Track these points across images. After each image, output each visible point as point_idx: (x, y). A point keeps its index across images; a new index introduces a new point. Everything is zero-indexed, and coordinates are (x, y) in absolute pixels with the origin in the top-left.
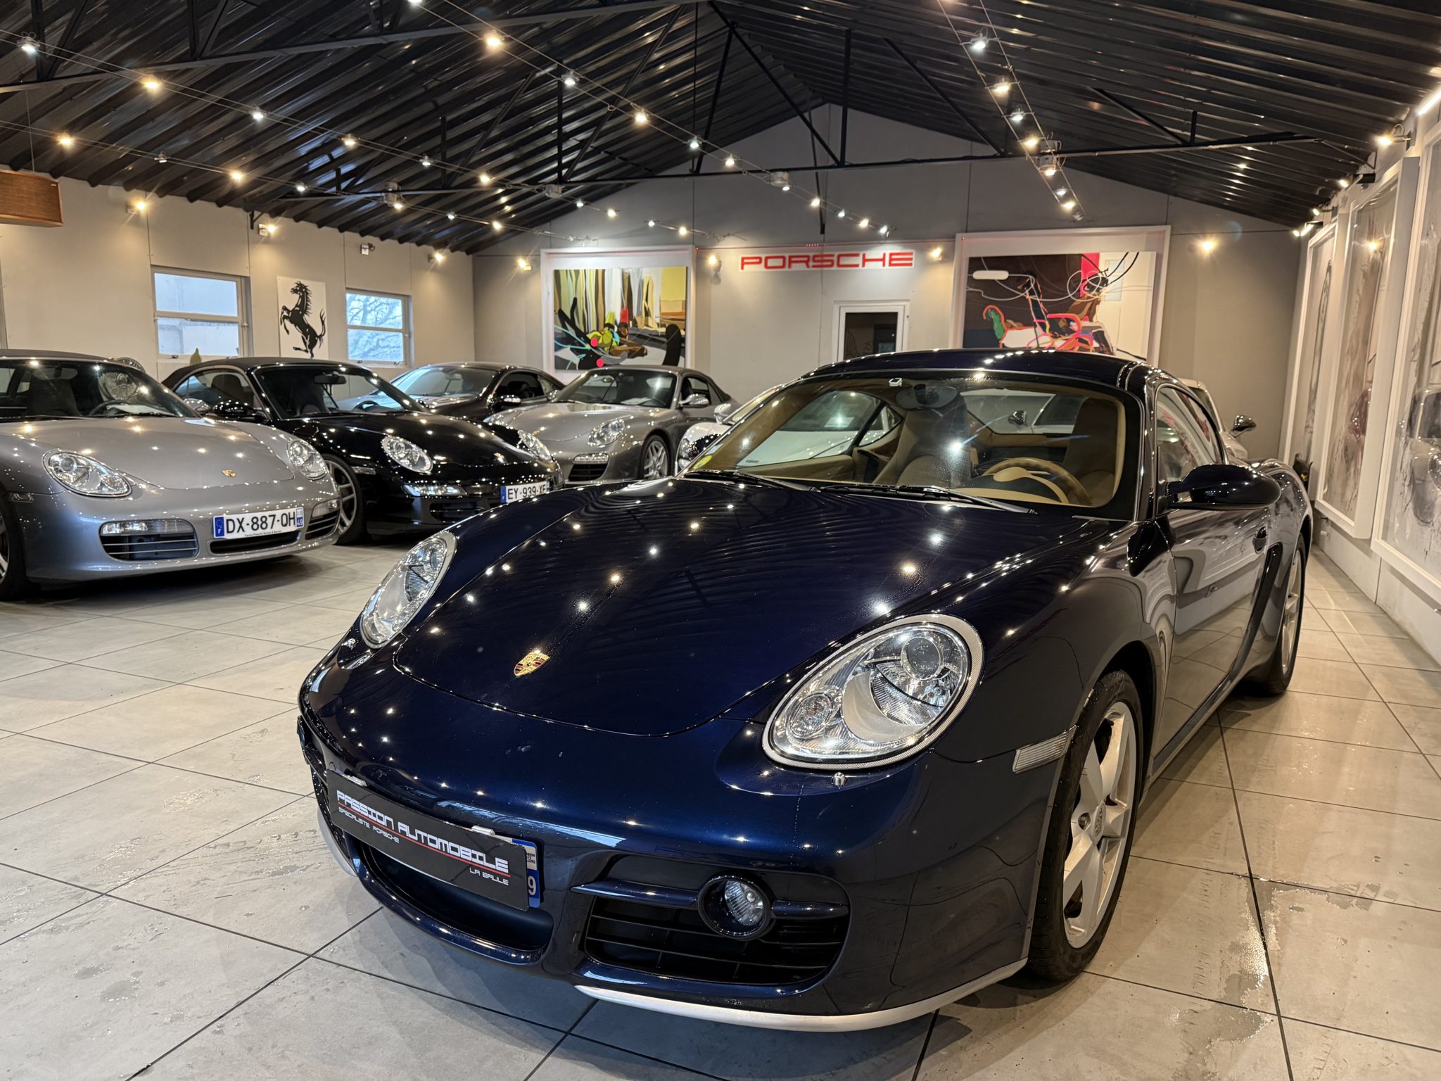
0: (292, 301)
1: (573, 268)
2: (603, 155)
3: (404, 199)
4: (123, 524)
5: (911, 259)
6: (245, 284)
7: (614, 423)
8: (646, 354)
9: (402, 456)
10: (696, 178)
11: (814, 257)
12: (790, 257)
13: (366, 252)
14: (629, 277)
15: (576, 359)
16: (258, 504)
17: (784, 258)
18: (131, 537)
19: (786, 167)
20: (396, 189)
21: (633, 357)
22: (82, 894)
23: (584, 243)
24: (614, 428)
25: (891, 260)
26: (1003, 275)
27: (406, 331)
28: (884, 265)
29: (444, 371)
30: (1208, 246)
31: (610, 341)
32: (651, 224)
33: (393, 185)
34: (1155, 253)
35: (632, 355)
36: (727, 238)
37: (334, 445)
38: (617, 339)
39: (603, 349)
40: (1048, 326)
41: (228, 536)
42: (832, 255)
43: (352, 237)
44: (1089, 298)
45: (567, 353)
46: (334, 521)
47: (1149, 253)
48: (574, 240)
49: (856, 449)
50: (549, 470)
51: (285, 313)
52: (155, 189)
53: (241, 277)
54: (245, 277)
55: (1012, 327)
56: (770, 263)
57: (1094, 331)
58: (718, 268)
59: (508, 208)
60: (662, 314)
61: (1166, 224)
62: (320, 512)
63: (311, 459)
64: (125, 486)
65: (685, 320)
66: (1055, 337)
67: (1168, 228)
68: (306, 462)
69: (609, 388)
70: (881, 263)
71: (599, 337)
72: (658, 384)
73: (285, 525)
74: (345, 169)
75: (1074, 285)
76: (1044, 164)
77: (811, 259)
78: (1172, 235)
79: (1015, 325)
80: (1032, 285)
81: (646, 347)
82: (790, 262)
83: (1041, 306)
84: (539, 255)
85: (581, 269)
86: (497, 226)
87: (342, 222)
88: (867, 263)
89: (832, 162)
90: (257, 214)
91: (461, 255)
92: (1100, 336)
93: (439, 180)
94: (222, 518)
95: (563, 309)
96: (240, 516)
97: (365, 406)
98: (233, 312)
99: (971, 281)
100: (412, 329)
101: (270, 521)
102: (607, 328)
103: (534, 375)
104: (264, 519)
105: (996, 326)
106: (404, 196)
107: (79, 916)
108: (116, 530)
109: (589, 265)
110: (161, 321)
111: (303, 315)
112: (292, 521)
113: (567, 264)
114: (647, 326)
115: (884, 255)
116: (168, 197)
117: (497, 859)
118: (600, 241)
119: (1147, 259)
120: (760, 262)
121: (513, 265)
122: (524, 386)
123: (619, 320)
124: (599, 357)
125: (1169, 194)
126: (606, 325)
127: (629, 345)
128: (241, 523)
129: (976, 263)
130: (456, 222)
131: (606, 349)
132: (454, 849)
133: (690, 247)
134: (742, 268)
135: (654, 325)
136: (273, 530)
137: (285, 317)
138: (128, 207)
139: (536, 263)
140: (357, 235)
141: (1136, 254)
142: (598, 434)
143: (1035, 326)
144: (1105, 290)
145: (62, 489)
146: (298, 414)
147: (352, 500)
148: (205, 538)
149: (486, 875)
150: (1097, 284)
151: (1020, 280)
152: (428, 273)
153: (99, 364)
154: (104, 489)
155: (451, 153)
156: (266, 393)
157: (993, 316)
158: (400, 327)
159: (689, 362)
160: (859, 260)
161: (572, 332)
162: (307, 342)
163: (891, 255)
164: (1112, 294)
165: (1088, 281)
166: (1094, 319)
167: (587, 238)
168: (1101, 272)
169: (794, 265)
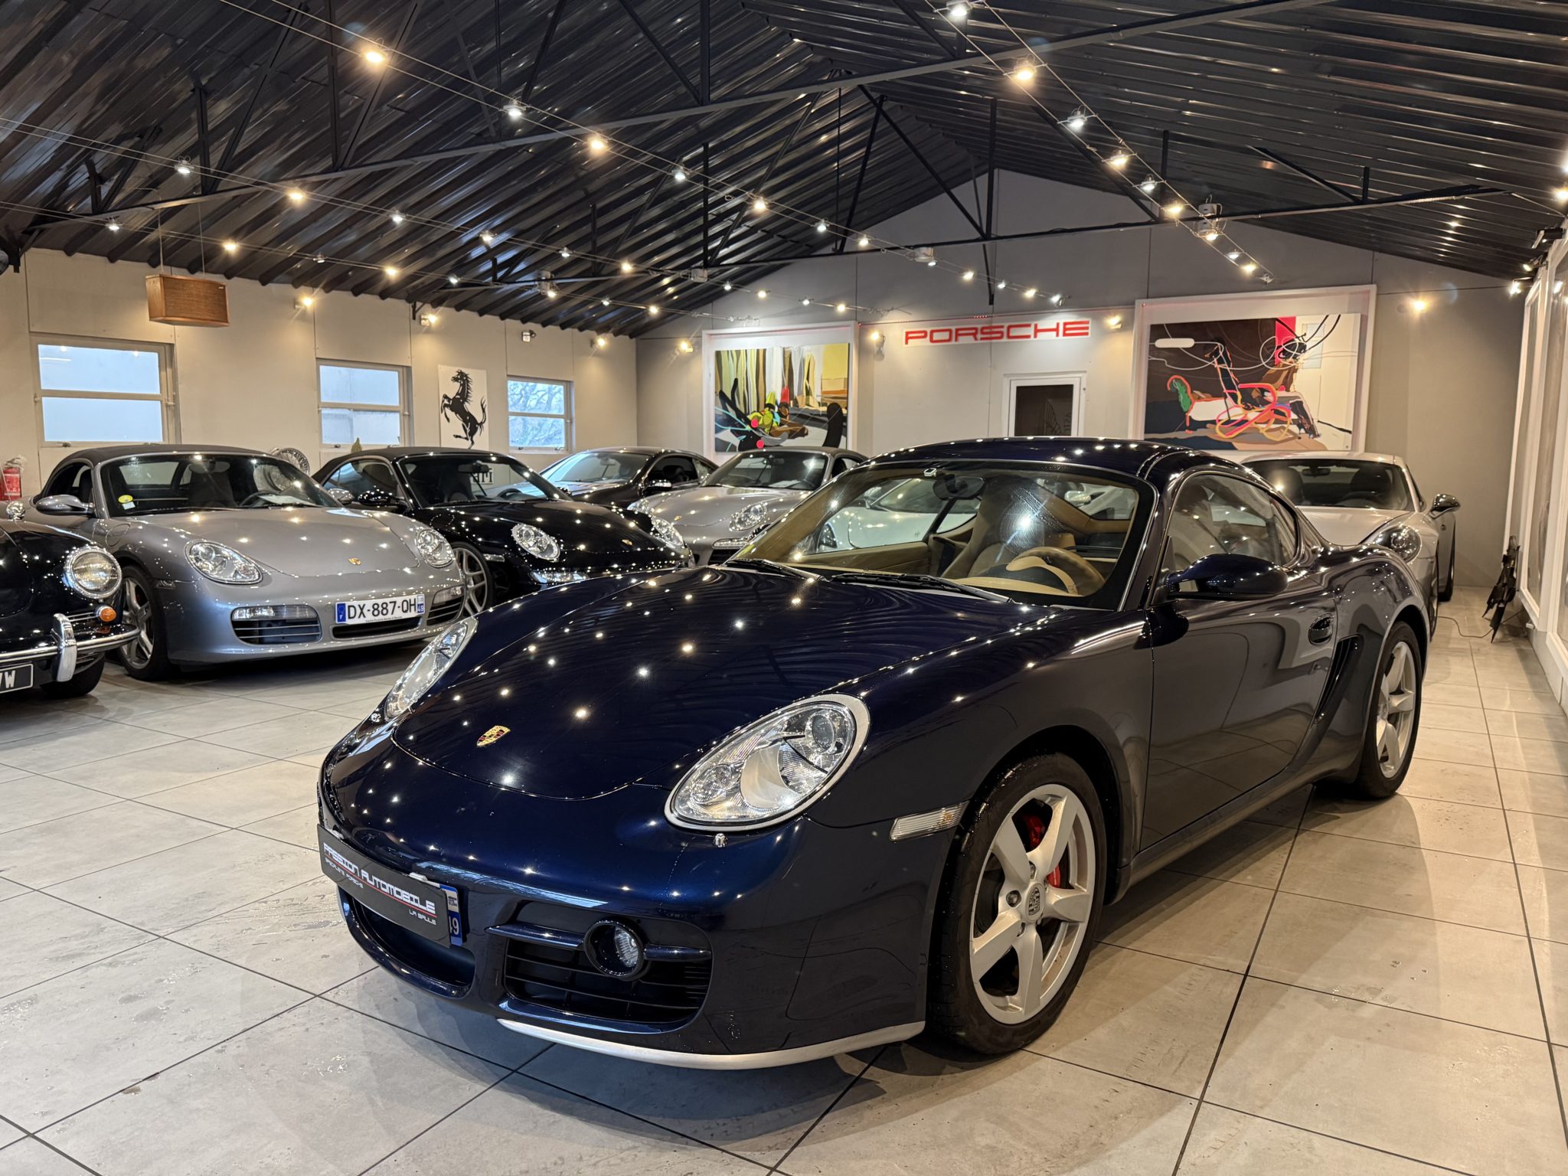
0: (453, 389)
1: (734, 349)
2: (759, 234)
3: (560, 287)
4: (253, 609)
5: (1087, 328)
6: (406, 373)
7: (758, 507)
8: (807, 434)
9: (531, 544)
10: (839, 258)
11: (983, 328)
12: (957, 330)
13: (527, 339)
14: (790, 355)
15: (736, 441)
16: (384, 591)
17: (950, 331)
18: (260, 622)
19: (930, 242)
20: (549, 277)
21: (793, 438)
22: (143, 937)
23: (744, 323)
24: (756, 512)
25: (1065, 329)
26: (1189, 343)
27: (568, 417)
28: (1057, 335)
29: (599, 457)
30: (1419, 305)
31: (770, 421)
32: (806, 302)
33: (547, 274)
34: (1359, 315)
35: (792, 435)
36: (891, 312)
37: (470, 534)
38: (778, 419)
39: (764, 429)
40: (1240, 397)
41: (349, 622)
42: (1002, 327)
43: (513, 324)
44: (1284, 365)
45: (727, 435)
46: (458, 608)
47: (1353, 315)
48: (736, 320)
49: (932, 536)
50: (682, 556)
51: (446, 402)
52: (321, 285)
53: (403, 366)
54: (407, 366)
55: (1199, 399)
56: (936, 336)
57: (1291, 402)
58: (882, 343)
59: (671, 290)
60: (824, 393)
61: (1372, 283)
62: (444, 597)
63: (439, 547)
64: (257, 574)
65: (847, 398)
66: (1248, 409)
67: (1373, 288)
68: (434, 551)
69: (764, 469)
70: (1054, 333)
71: (759, 418)
72: (812, 465)
73: (406, 611)
74: (501, 259)
75: (1268, 352)
76: (1202, 229)
77: (979, 331)
78: (1378, 294)
79: (1202, 396)
80: (1221, 353)
81: (807, 427)
82: (957, 335)
83: (1232, 375)
84: (701, 337)
85: (742, 349)
86: (654, 310)
87: (505, 309)
88: (1039, 334)
89: (978, 235)
90: (419, 304)
91: (624, 339)
92: (1298, 407)
93: (590, 268)
94: (344, 605)
95: (724, 391)
96: (362, 603)
97: (508, 494)
98: (395, 401)
99: (1153, 350)
100: (574, 415)
101: (390, 607)
102: (767, 409)
103: (689, 459)
104: (385, 606)
105: (1181, 397)
106: (558, 284)
107: (136, 953)
108: (246, 615)
109: (751, 345)
110: (324, 411)
111: (463, 403)
112: (413, 607)
113: (728, 345)
114: (808, 405)
115: (1058, 324)
116: (334, 292)
117: (427, 902)
118: (762, 320)
119: (1350, 323)
120: (925, 337)
121: (674, 347)
122: (679, 470)
123: (779, 400)
124: (760, 438)
125: (1374, 249)
126: (766, 406)
127: (790, 425)
128: (362, 609)
129: (1158, 331)
130: (613, 308)
131: (766, 430)
132: (398, 893)
133: (852, 323)
134: (907, 343)
135: (815, 404)
136: (394, 615)
137: (446, 405)
138: (295, 302)
139: (697, 345)
140: (518, 323)
141: (1337, 316)
142: (740, 519)
143: (1226, 397)
144: (1302, 357)
145: (200, 578)
146: (446, 501)
147: (483, 586)
148: (328, 623)
149: (421, 916)
150: (1293, 350)
151: (1207, 347)
152: (590, 357)
153: (256, 457)
154: (238, 577)
155: (602, 241)
156: (410, 484)
157: (1178, 386)
158: (562, 413)
159: (849, 443)
160: (1030, 331)
161: (732, 414)
162: (468, 429)
163: (1065, 324)
164: (1311, 361)
165: (1284, 347)
166: (1291, 389)
167: (749, 317)
168: (1298, 338)
169: (960, 338)
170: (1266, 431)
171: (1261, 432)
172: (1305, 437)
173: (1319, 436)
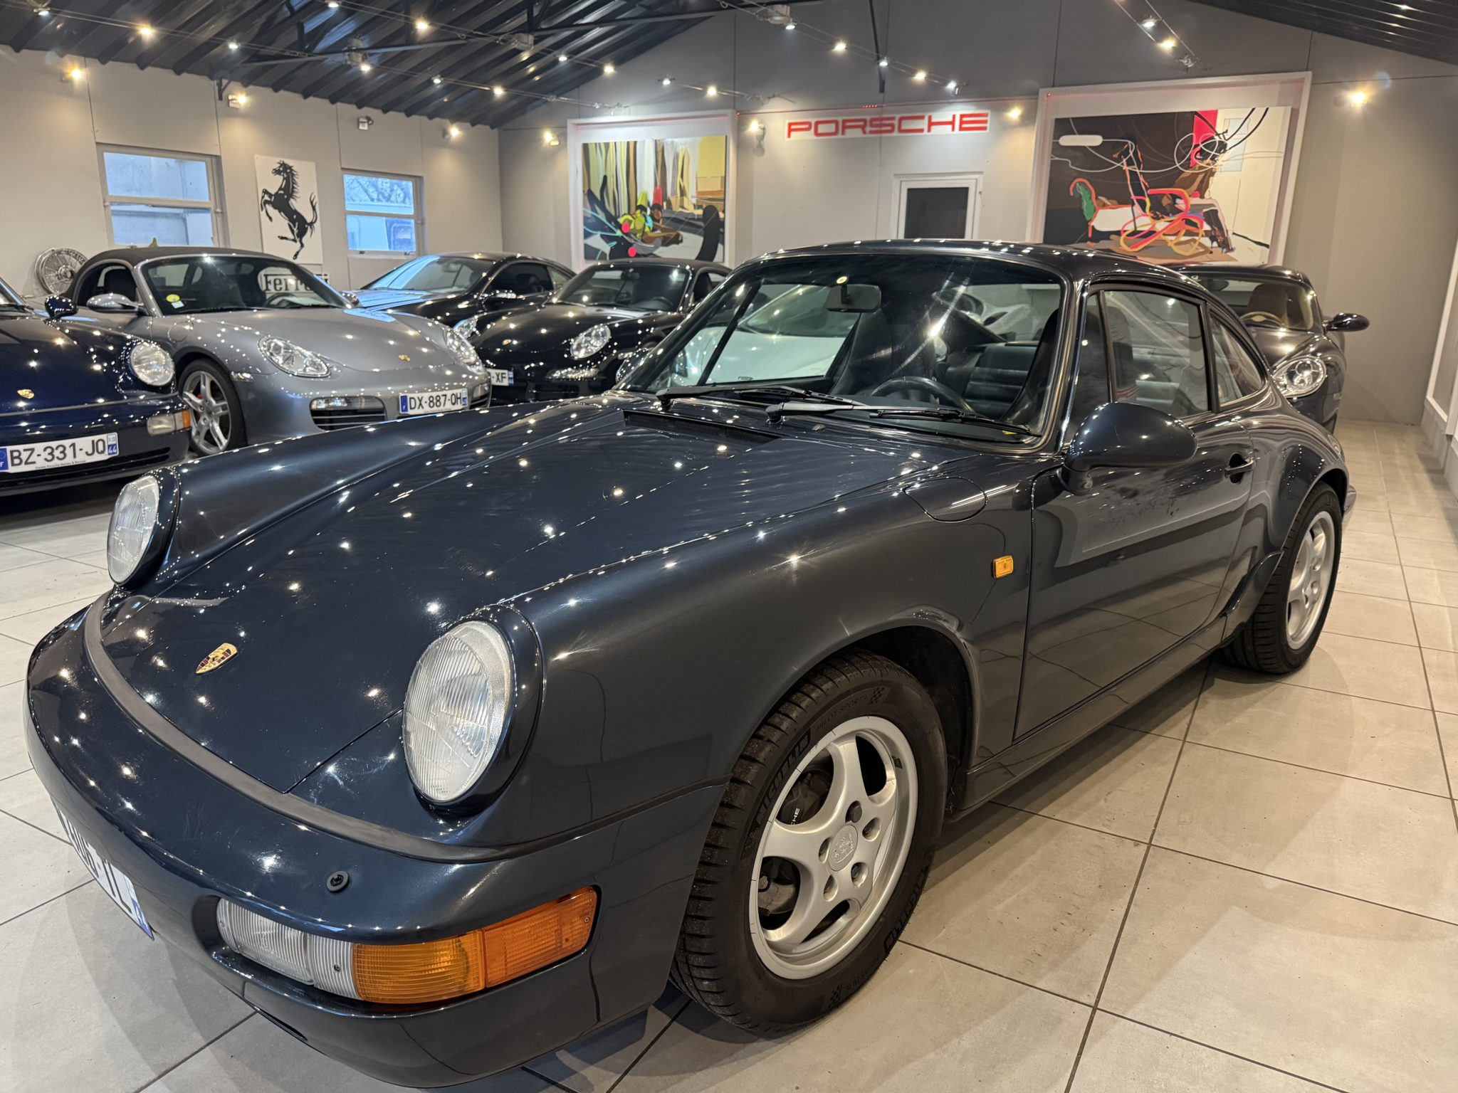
1: (602, 141)
3: (373, 59)
5: (985, 122)
6: (215, 164)
8: (681, 241)
11: (872, 120)
12: (844, 121)
13: (364, 127)
14: (663, 148)
15: (606, 248)
17: (836, 122)
21: (667, 245)
23: (612, 112)
25: (962, 122)
26: (1096, 140)
27: (419, 218)
28: (953, 129)
30: (1359, 97)
31: (642, 226)
32: (667, 82)
34: (1289, 109)
35: (667, 242)
36: (772, 99)
38: (650, 223)
39: (635, 235)
40: (1148, 204)
42: (893, 119)
43: (346, 109)
44: (1201, 168)
45: (597, 241)
47: (1283, 107)
48: (601, 107)
51: (267, 198)
53: (211, 156)
54: (216, 156)
55: (1104, 206)
56: (821, 129)
57: (1205, 210)
58: (761, 138)
60: (699, 193)
61: (1307, 70)
65: (724, 200)
66: (1156, 218)
67: (1310, 73)
70: (950, 127)
71: (630, 222)
75: (1184, 152)
77: (868, 123)
78: (1313, 83)
79: (1108, 202)
80: (1131, 153)
81: (681, 233)
82: (844, 127)
83: (1141, 179)
84: (566, 127)
85: (611, 141)
86: (499, 92)
88: (933, 128)
90: (225, 82)
91: (483, 129)
92: (1212, 217)
95: (592, 189)
98: (206, 198)
99: (1057, 149)
100: (426, 216)
102: (639, 211)
103: (544, 267)
105: (1085, 204)
106: (373, 55)
109: (620, 137)
111: (288, 199)
113: (598, 137)
114: (683, 207)
116: (110, 63)
118: (632, 108)
119: (1279, 116)
120: (809, 129)
121: (539, 140)
122: (532, 280)
123: (651, 199)
124: (631, 245)
125: (1315, 29)
126: (638, 208)
127: (663, 230)
129: (1063, 126)
130: (448, 87)
131: (638, 235)
133: (729, 111)
134: (789, 136)
135: (690, 207)
137: (266, 202)
138: (62, 75)
139: (563, 136)
140: (353, 107)
141: (1265, 109)
143: (1133, 204)
144: (1222, 158)
150: (1212, 150)
151: (1116, 146)
152: (442, 150)
157: (1082, 191)
158: (412, 213)
161: (602, 216)
162: (296, 230)
163: (962, 116)
164: (1230, 162)
165: (1201, 146)
166: (1206, 195)
167: (618, 105)
168: (1218, 135)
169: (848, 131)
170: (1176, 244)
171: (1170, 244)
172: (1218, 251)
173: (1232, 250)
